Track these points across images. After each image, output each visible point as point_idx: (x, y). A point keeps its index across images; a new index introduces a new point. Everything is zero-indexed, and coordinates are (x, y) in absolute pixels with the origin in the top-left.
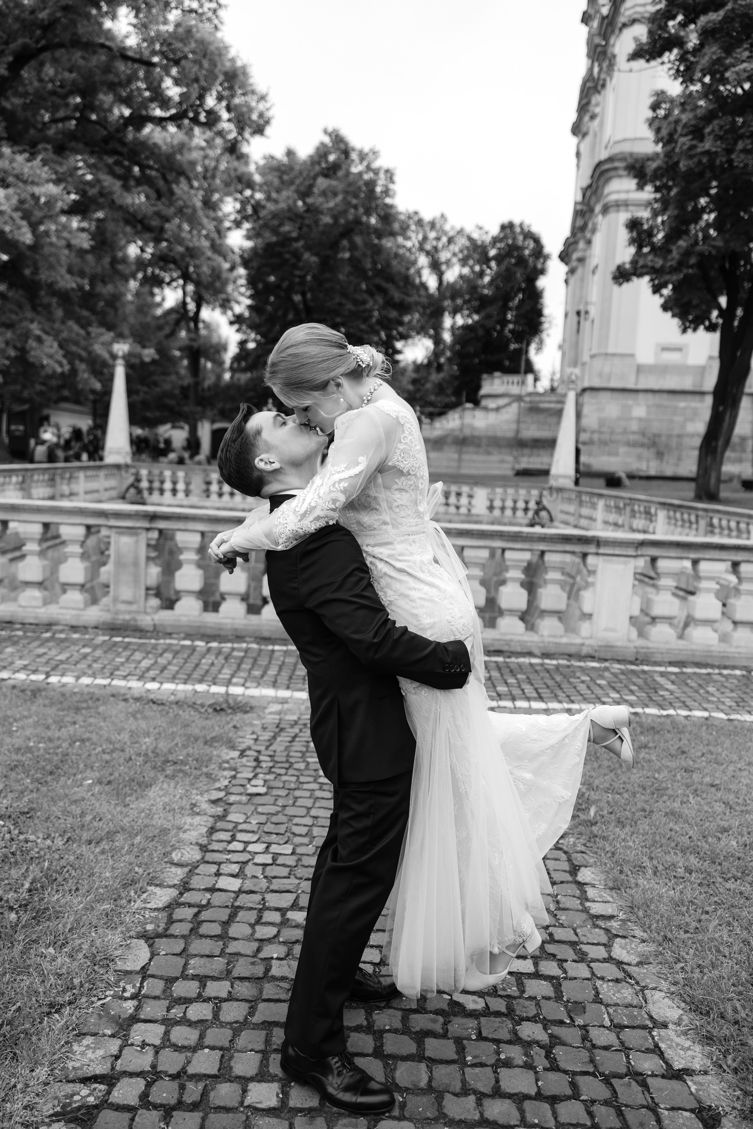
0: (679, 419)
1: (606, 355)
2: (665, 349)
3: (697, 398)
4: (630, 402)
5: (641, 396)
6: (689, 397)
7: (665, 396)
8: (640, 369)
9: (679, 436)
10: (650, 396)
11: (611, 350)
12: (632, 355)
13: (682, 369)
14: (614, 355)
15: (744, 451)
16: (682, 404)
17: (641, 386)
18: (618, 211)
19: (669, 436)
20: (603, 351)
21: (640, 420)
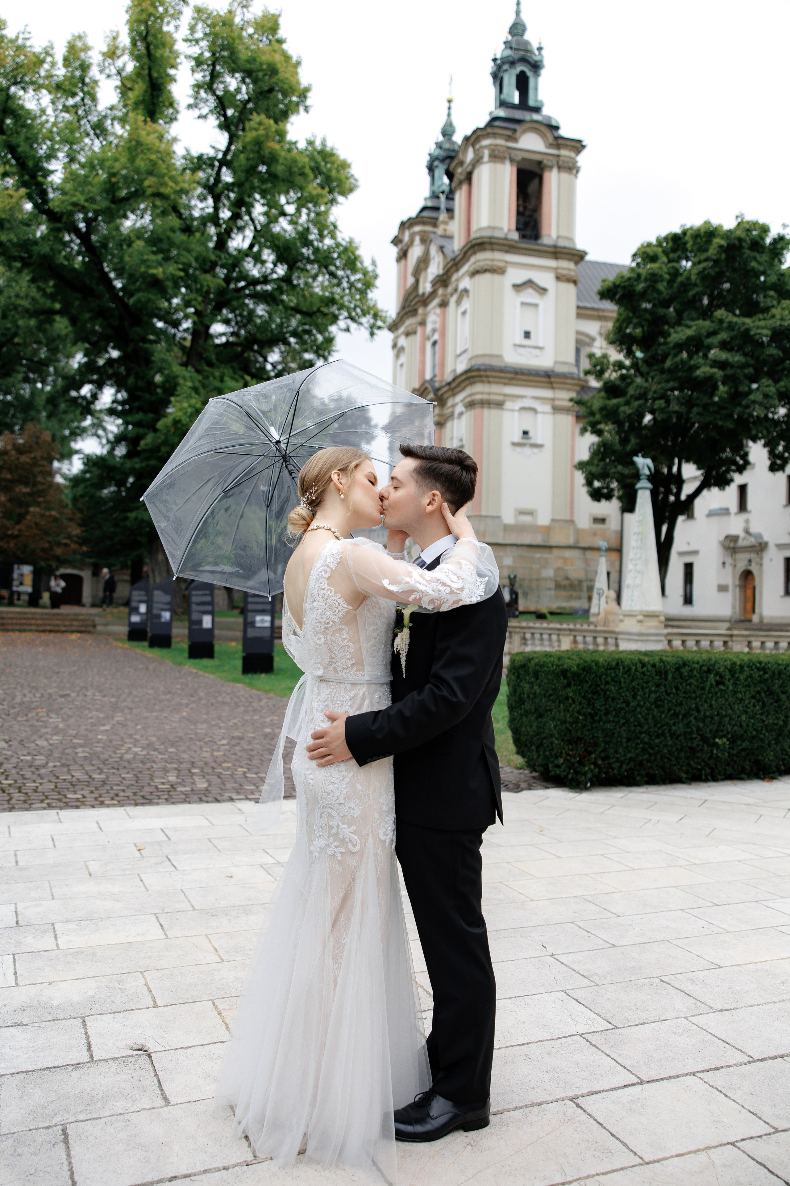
0: (536, 566)
1: (481, 516)
2: (522, 513)
3: (547, 550)
4: (501, 554)
5: (508, 549)
6: (542, 550)
7: (525, 549)
8: (507, 528)
9: (537, 580)
10: (514, 549)
11: (484, 513)
12: (499, 517)
13: (534, 528)
14: (486, 517)
15: (581, 591)
16: (538, 555)
17: (508, 541)
18: (483, 407)
19: (531, 580)
20: (478, 514)
21: (509, 567)
